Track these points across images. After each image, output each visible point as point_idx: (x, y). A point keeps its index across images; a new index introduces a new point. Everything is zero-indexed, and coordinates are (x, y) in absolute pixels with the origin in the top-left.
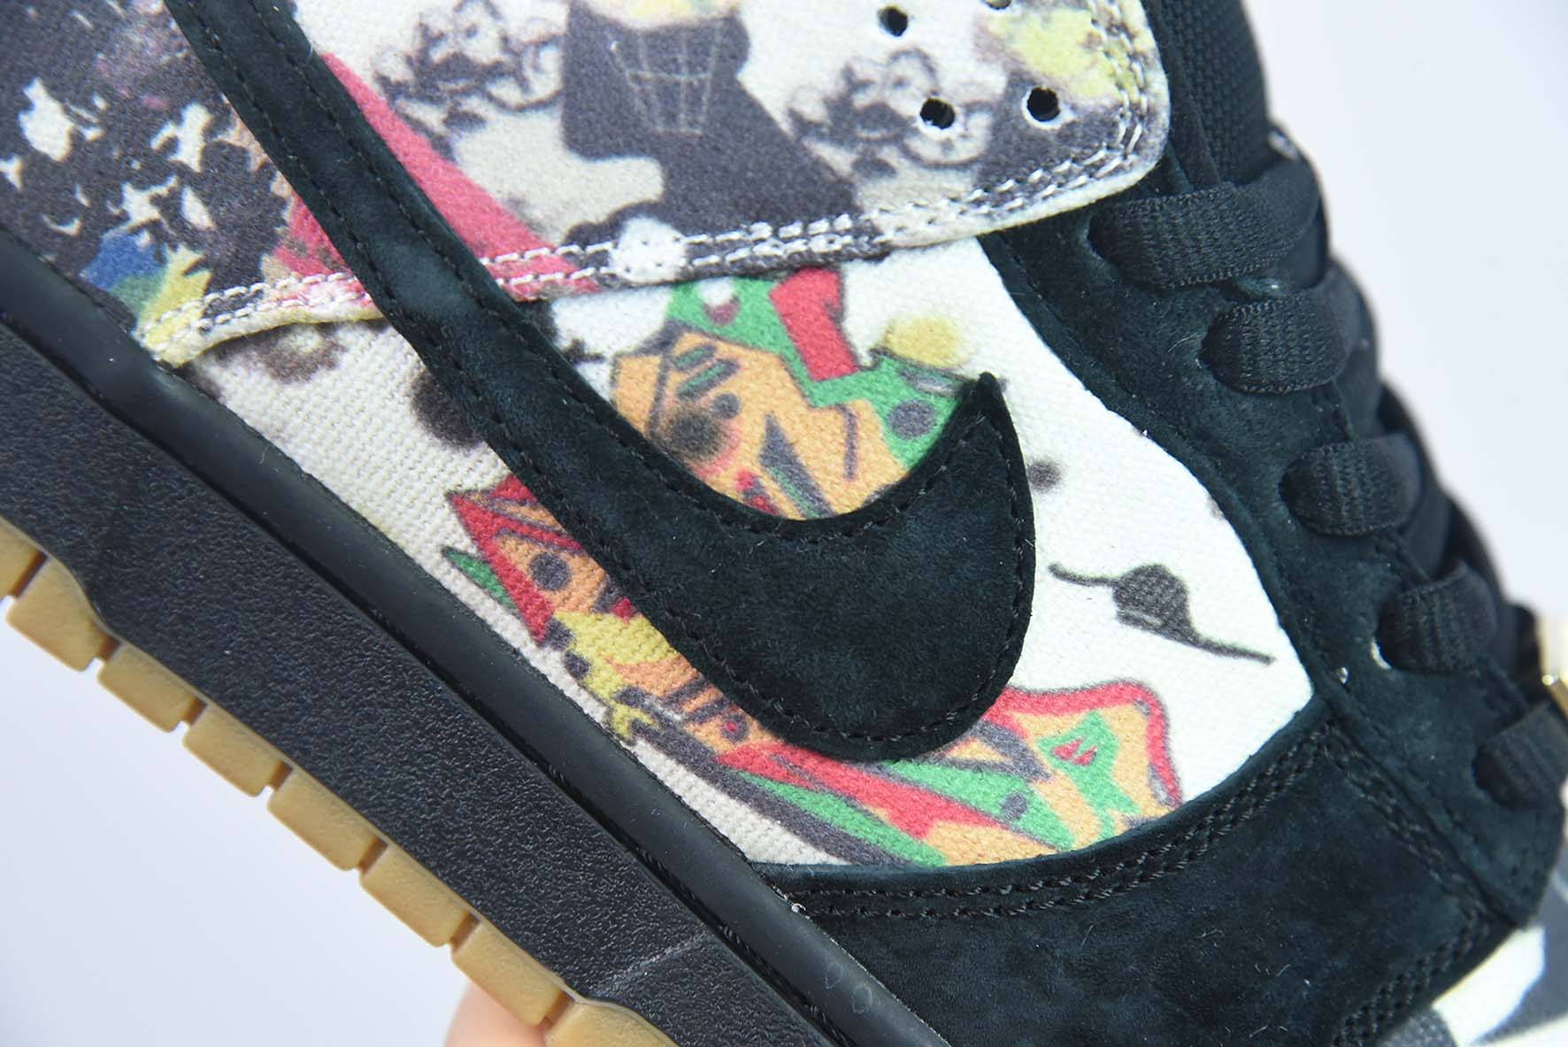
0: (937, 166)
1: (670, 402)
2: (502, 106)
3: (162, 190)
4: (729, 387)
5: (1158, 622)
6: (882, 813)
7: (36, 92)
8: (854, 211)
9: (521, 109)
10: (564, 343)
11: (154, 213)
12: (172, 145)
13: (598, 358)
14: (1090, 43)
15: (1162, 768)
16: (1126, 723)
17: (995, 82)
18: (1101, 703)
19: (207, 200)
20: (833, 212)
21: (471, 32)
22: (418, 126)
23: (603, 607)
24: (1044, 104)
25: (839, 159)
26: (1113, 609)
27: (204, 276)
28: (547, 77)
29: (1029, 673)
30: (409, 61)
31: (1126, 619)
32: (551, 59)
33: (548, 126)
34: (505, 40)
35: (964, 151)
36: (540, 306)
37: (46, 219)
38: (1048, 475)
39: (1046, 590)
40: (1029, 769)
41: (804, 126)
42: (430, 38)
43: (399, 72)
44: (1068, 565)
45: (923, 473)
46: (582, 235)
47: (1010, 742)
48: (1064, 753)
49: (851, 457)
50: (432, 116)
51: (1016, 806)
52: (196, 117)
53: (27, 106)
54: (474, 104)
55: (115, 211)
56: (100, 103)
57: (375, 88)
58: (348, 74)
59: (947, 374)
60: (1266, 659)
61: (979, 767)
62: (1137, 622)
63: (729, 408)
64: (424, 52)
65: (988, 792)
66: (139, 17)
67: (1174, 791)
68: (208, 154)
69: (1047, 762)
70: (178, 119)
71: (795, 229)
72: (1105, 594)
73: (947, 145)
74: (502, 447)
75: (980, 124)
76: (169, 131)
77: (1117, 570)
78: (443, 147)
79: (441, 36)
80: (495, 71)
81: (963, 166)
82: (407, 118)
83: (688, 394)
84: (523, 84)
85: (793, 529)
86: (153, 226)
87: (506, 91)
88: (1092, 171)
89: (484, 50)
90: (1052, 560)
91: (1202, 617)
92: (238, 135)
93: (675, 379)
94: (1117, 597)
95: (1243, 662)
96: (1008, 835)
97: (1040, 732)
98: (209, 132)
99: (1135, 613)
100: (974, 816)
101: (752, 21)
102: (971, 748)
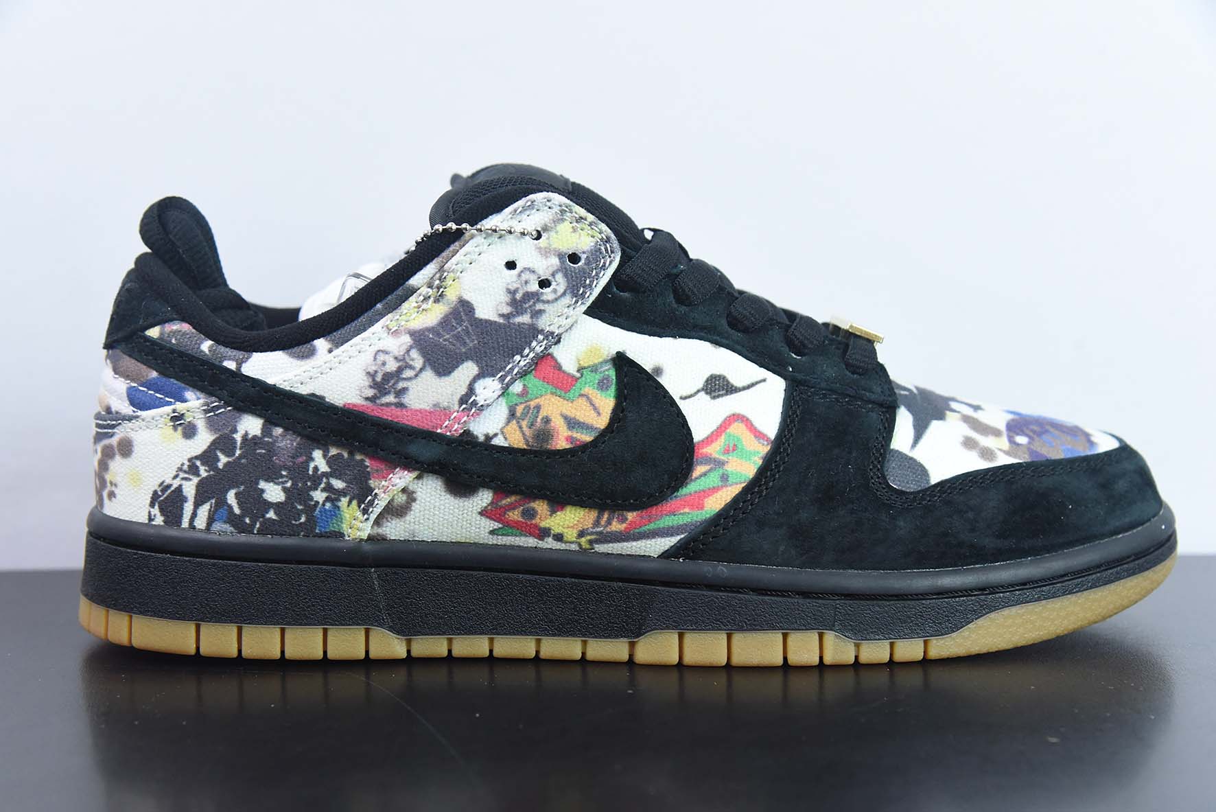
0: (556, 299)
1: (527, 432)
2: (409, 379)
3: (323, 486)
4: (543, 414)
5: (724, 392)
6: (687, 510)
7: (262, 485)
8: (542, 331)
9: (416, 376)
10: (482, 439)
11: (325, 495)
12: (316, 469)
13: (496, 435)
14: (574, 230)
15: (759, 435)
16: (737, 429)
17: (555, 261)
18: (726, 428)
19: (338, 477)
20: (535, 337)
21: (384, 364)
22: (388, 405)
23: (553, 512)
24: (574, 258)
25: (525, 319)
26: (708, 397)
27: (355, 503)
28: (417, 360)
29: (698, 435)
30: (371, 387)
31: (714, 398)
32: (415, 354)
33: (429, 374)
34: (396, 358)
35: (561, 289)
36: (467, 433)
37: (294, 522)
38: (658, 371)
39: (684, 406)
40: (720, 464)
41: (506, 317)
42: (372, 375)
43: (370, 393)
44: (685, 394)
45: (620, 397)
46: (463, 400)
47: (708, 460)
48: (727, 451)
49: (595, 409)
50: (390, 398)
51: (724, 478)
52: (317, 454)
53: (263, 491)
54: (401, 385)
55: (313, 503)
56: (284, 473)
57: (368, 403)
58: (354, 405)
59: (606, 362)
60: (764, 380)
61: (705, 474)
62: (718, 396)
63: (547, 420)
64: (374, 380)
65: (713, 480)
66: (277, 437)
67: (768, 439)
68: (329, 463)
69: (723, 458)
70: (312, 459)
71: (527, 351)
72: (702, 394)
73: (555, 291)
74: (486, 486)
75: (559, 277)
76: (312, 465)
77: (700, 385)
78: (401, 405)
79: (376, 372)
80: (400, 370)
81: (564, 294)
82: (382, 405)
83: (531, 425)
84: (411, 367)
85: (594, 443)
86: (327, 499)
87: (408, 373)
88: (604, 267)
89: (392, 366)
90: (679, 396)
91: (737, 382)
92: (333, 451)
93: (524, 424)
94: (707, 393)
95: (758, 386)
96: (730, 488)
97: (714, 450)
98: (325, 456)
99: (716, 394)
100: (715, 490)
101: (467, 297)
102: (699, 470)
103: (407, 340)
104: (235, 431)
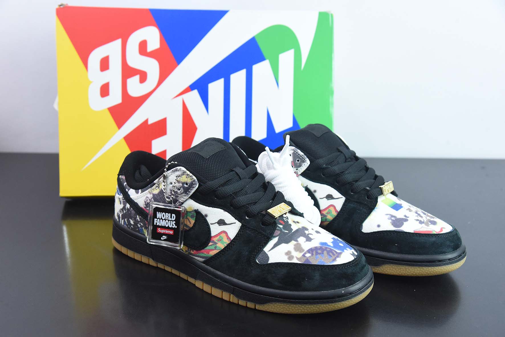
0: (181, 194)
5: (223, 224)
6: (205, 253)
8: (178, 201)
14: (187, 177)
15: (228, 238)
16: (223, 235)
17: (181, 185)
18: (220, 234)
19: (141, 223)
25: (174, 197)
27: (145, 229)
28: (153, 201)
29: (213, 234)
32: (152, 199)
34: (149, 200)
35: (182, 191)
38: (206, 216)
39: (211, 226)
40: (216, 243)
42: (145, 202)
43: (145, 206)
44: (212, 223)
47: (213, 242)
48: (218, 241)
49: (190, 222)
50: (148, 209)
51: (216, 247)
55: (138, 227)
57: (144, 208)
58: (142, 208)
59: (193, 211)
60: (235, 223)
61: (211, 245)
62: (221, 225)
64: (145, 204)
65: (213, 247)
66: (132, 210)
67: (230, 239)
73: (180, 192)
75: (182, 188)
77: (217, 221)
81: (183, 193)
85: (188, 231)
86: (140, 227)
88: (193, 188)
90: (210, 223)
91: (227, 222)
94: (218, 224)
95: (233, 224)
96: (216, 250)
97: (215, 239)
99: (220, 224)
100: (213, 250)
102: (210, 244)
103: (152, 195)
104: (126, 206)
